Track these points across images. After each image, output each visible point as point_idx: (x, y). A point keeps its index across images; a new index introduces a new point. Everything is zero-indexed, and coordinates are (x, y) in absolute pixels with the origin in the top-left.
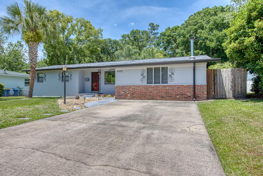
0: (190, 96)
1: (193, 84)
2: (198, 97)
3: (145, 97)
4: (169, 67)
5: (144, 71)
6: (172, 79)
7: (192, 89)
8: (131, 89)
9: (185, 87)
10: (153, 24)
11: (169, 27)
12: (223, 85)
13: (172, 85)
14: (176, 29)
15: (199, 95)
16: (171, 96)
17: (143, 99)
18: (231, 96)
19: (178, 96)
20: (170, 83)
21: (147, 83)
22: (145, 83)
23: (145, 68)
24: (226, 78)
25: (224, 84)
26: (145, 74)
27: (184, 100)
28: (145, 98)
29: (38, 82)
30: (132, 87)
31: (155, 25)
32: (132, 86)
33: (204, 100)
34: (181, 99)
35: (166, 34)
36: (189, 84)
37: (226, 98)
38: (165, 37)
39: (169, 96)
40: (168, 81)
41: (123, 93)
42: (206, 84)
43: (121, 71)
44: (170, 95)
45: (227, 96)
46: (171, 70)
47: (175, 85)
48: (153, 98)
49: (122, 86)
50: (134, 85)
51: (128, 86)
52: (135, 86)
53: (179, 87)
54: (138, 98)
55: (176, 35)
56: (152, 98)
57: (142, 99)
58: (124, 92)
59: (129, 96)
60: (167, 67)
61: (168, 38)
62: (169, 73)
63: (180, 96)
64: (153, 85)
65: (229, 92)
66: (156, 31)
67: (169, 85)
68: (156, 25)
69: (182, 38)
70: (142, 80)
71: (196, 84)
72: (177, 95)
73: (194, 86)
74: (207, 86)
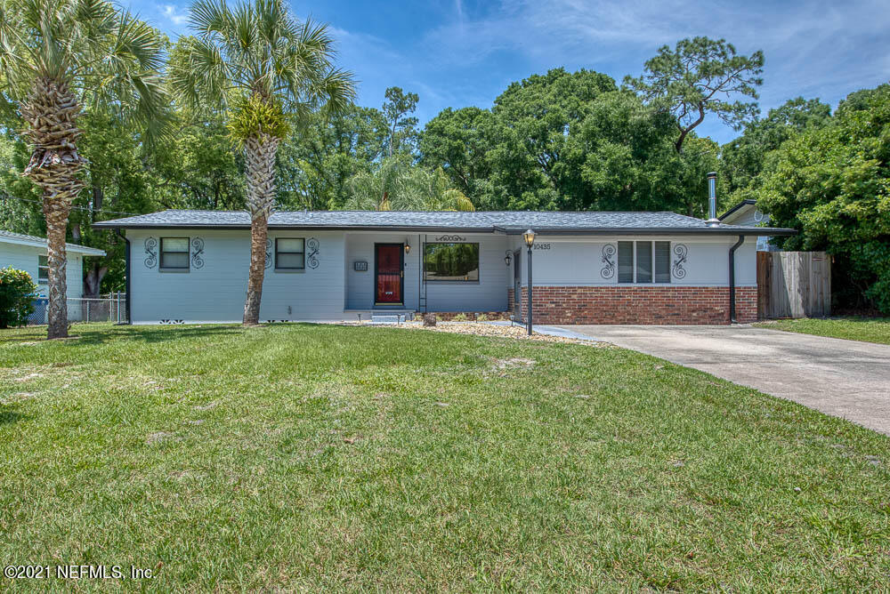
0: (723, 314)
1: (728, 286)
2: (740, 314)
3: (613, 316)
4: (674, 241)
5: (610, 250)
6: (682, 274)
7: (726, 298)
8: (575, 297)
9: (712, 292)
10: (397, 91)
11: (450, 109)
12: (785, 287)
13: (681, 288)
14: (472, 117)
15: (742, 311)
16: (678, 314)
17: (607, 324)
18: (801, 311)
19: (695, 314)
20: (676, 282)
21: (619, 282)
22: (613, 281)
23: (614, 241)
24: (790, 272)
25: (787, 287)
26: (615, 258)
27: (710, 324)
28: (614, 321)
29: (162, 270)
30: (579, 291)
31: (405, 94)
32: (579, 288)
33: (753, 321)
34: (702, 320)
35: (446, 128)
36: (720, 286)
37: (791, 317)
38: (443, 140)
39: (675, 315)
40: (672, 277)
41: (552, 308)
42: (756, 285)
43: (547, 246)
44: (676, 312)
45: (793, 311)
46: (679, 250)
47: (689, 288)
48: (635, 320)
49: (550, 288)
50: (584, 286)
51: (567, 288)
52: (585, 288)
53: (698, 291)
54: (595, 320)
55: (474, 136)
56: (632, 320)
57: (604, 324)
58: (553, 305)
59: (569, 315)
60: (669, 242)
61: (455, 144)
62: (674, 257)
63: (701, 315)
64: (635, 285)
65: (796, 302)
66: (408, 115)
67: (674, 286)
68: (410, 95)
69: (501, 148)
70: (606, 273)
71: (736, 285)
72: (693, 311)
73: (732, 288)
74: (758, 291)
